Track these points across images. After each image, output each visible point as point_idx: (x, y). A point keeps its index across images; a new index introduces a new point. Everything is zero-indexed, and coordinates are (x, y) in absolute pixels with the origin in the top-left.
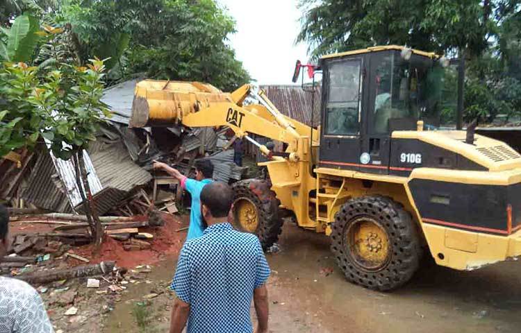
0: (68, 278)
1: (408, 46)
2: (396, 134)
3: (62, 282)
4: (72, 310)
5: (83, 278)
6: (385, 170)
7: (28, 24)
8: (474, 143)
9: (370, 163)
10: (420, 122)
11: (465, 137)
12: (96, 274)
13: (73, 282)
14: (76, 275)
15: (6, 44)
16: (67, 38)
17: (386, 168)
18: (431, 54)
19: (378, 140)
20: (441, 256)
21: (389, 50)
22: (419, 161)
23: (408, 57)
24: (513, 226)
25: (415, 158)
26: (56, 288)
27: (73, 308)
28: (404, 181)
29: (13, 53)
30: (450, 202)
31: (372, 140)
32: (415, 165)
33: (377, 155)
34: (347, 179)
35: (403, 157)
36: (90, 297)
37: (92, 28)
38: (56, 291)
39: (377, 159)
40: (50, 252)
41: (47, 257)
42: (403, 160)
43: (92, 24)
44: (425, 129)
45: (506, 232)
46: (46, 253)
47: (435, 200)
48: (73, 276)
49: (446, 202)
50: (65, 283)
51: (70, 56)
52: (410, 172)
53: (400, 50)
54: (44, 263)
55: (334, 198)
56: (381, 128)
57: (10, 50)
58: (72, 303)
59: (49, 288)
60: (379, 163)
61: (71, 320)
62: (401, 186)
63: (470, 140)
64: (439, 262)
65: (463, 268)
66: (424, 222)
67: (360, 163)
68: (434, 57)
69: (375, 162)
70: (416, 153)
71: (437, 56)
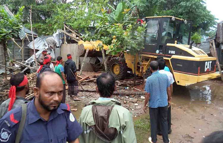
0: (135, 95)
1: (174, 16)
2: (168, 44)
3: (133, 96)
4: (136, 104)
5: (140, 95)
6: (163, 56)
7: (122, 6)
8: (192, 48)
9: (159, 53)
10: (176, 41)
11: (189, 47)
12: (144, 95)
13: (136, 96)
14: (138, 94)
15: (115, 14)
16: (135, 10)
17: (164, 55)
18: (181, 19)
19: (162, 46)
20: (178, 82)
21: (168, 17)
22: (174, 53)
23: (174, 20)
24: (200, 73)
25: (173, 52)
26: (131, 97)
27: (137, 104)
28: (169, 59)
29: (117, 17)
30: (183, 66)
31: (160, 46)
32: (173, 54)
33: (161, 51)
34: (151, 58)
35: (170, 52)
36: (142, 102)
37: (144, 5)
38: (131, 98)
39: (161, 52)
40: (129, 87)
41: (128, 88)
42: (169, 53)
43: (144, 4)
44: (177, 43)
45: (198, 75)
46: (127, 87)
47: (178, 65)
48: (137, 94)
49: (181, 65)
50: (134, 96)
51: (136, 16)
52: (171, 57)
53: (172, 18)
54: (126, 90)
55: (146, 64)
56: (164, 42)
57: (116, 16)
58: (136, 102)
59: (129, 97)
60: (162, 53)
61: (136, 107)
62: (168, 60)
63: (191, 48)
64: (178, 84)
65: (184, 85)
66: (174, 71)
67: (156, 53)
68: (182, 20)
69: (160, 53)
70: (173, 51)
71: (184, 20)
